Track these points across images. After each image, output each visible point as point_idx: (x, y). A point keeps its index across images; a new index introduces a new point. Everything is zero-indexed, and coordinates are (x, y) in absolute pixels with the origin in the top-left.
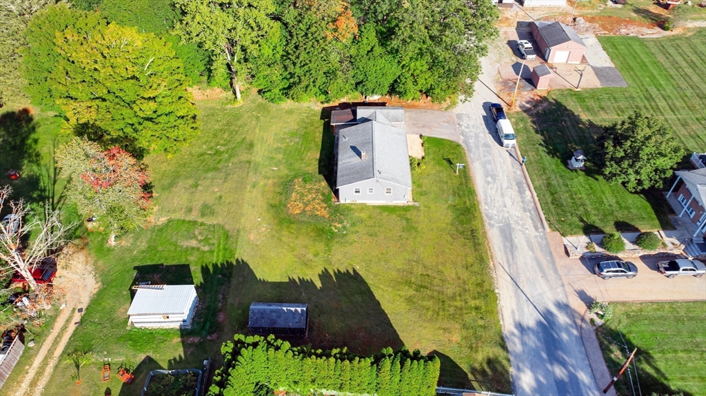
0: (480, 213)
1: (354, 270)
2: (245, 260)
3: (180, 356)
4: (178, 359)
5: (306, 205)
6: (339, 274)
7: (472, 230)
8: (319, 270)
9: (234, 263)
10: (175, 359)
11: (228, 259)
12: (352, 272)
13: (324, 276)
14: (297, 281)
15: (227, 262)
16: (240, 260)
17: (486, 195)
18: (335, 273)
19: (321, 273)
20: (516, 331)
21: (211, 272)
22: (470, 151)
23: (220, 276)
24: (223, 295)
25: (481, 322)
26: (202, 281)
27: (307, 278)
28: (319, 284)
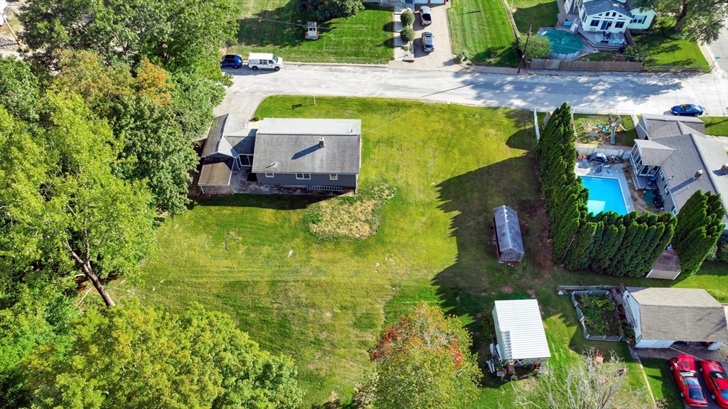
0: (368, 98)
1: (437, 186)
2: (433, 277)
3: (559, 318)
4: (563, 319)
5: (356, 220)
6: (442, 197)
7: (389, 105)
8: (440, 213)
9: (438, 287)
10: (564, 322)
11: (433, 294)
12: (440, 188)
13: (446, 208)
14: (453, 230)
15: (437, 294)
16: (433, 282)
17: (345, 91)
18: (442, 200)
19: (443, 211)
20: (482, 101)
21: (452, 308)
22: (281, 91)
23: (458, 299)
24: (482, 292)
25: (477, 116)
26: (467, 315)
27: (450, 222)
28: (456, 213)
